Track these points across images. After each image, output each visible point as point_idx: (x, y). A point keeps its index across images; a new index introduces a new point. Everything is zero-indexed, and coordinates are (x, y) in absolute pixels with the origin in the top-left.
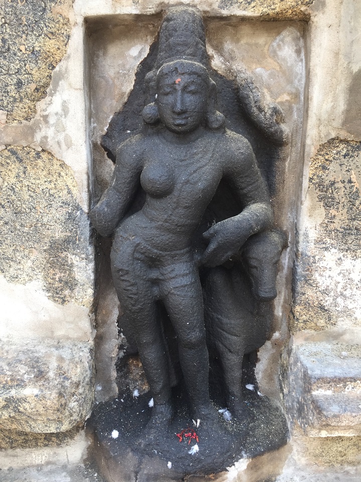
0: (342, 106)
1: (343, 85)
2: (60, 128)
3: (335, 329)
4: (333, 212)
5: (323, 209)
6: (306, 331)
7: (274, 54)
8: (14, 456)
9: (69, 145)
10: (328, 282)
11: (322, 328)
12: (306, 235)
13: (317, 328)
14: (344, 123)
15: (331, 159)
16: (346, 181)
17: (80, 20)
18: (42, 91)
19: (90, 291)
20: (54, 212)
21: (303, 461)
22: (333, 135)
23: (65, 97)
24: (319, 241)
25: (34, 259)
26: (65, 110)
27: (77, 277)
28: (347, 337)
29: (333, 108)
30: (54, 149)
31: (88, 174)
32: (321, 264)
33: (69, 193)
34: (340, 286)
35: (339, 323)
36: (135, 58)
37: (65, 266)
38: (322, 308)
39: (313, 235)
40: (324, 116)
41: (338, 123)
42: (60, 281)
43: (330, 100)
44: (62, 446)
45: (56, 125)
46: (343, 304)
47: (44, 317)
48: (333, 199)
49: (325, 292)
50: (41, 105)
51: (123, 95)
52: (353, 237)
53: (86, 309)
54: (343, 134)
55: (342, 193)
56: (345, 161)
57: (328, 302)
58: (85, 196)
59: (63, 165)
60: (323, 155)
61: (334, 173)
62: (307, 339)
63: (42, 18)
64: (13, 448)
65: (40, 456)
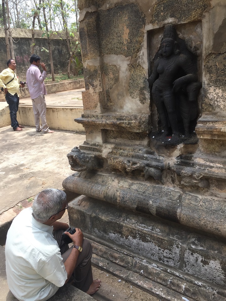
0: (212, 44)
1: (212, 37)
2: (142, 59)
3: (215, 111)
4: (212, 75)
5: (209, 74)
6: (206, 112)
7: (195, 31)
8: (132, 142)
9: (144, 63)
10: (212, 97)
11: (211, 111)
12: (204, 82)
13: (209, 111)
14: (213, 49)
15: (210, 59)
16: (215, 65)
17: (146, 32)
18: (138, 50)
19: (149, 101)
20: (141, 80)
21: (202, 150)
22: (210, 52)
23: (143, 51)
24: (208, 84)
25: (137, 92)
26: (143, 54)
27: (146, 97)
28: (219, 114)
29: (210, 44)
30: (141, 64)
31: (148, 70)
32: (209, 91)
33: (144, 75)
34: (216, 98)
35: (216, 110)
36: (160, 38)
37: (144, 94)
38: (210, 105)
39: (206, 82)
40: (207, 47)
41: (211, 49)
42: (143, 98)
43: (208, 42)
44: (143, 140)
45: (141, 58)
46: (217, 104)
47: (139, 107)
48: (211, 71)
49: (211, 100)
50: (138, 54)
51: (158, 48)
52: (218, 82)
53: (148, 105)
54: (213, 52)
55: (214, 69)
56: (214, 59)
57: (212, 103)
58: (148, 75)
59: (143, 68)
60: (208, 59)
61: (211, 63)
62: (206, 114)
63: (138, 33)
64: (132, 140)
65: (138, 142)
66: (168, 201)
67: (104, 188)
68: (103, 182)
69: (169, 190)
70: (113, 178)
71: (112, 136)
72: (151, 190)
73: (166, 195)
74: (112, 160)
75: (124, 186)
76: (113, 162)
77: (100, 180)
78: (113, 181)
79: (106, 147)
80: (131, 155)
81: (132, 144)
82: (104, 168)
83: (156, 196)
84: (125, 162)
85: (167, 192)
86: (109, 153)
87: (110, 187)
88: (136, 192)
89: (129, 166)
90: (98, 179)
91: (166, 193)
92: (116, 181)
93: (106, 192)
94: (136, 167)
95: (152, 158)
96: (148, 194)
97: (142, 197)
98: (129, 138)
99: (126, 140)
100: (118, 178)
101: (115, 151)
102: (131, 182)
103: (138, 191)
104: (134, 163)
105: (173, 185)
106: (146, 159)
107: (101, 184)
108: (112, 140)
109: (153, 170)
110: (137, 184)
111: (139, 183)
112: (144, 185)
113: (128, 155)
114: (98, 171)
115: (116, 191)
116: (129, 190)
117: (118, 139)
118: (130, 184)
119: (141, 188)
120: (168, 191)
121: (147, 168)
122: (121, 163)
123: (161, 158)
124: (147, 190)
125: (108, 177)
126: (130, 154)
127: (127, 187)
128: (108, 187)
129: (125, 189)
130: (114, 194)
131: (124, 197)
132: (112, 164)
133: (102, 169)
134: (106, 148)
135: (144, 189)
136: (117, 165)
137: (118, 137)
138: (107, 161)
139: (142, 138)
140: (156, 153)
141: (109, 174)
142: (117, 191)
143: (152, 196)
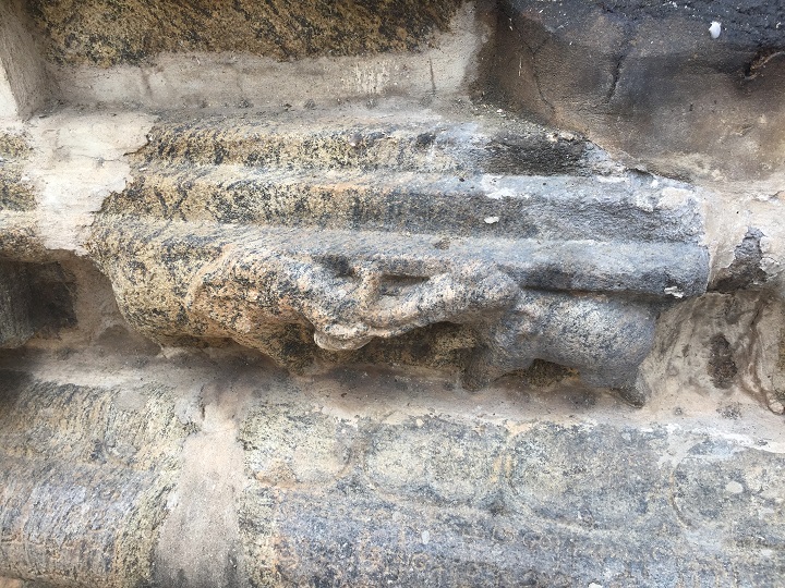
8: (315, 73)
44: (420, 48)
64: (312, 52)
65: (371, 73)
66: (746, 555)
67: (121, 517)
68: (98, 450)
69: (720, 456)
70: (185, 405)
71: (105, 40)
72: (554, 475)
73: (708, 499)
74: (159, 269)
75: (303, 469)
76: (164, 284)
77: (67, 436)
78: (191, 429)
79: (61, 155)
80: (346, 203)
81: (317, 98)
82: (82, 324)
83: (618, 523)
84: (304, 282)
85: (706, 475)
86: (111, 204)
87: (172, 499)
88: (428, 511)
89: (342, 313)
90: (48, 433)
91: (706, 490)
92: (218, 426)
93: (145, 548)
94: (422, 314)
95: (575, 209)
96: (542, 512)
97: (495, 554)
98: (280, 42)
99: (255, 61)
100: (229, 396)
101: (168, 184)
102: (354, 423)
103: (439, 501)
104: (398, 278)
105: (716, 394)
106: (512, 218)
107: (88, 476)
108: (115, 82)
109: (595, 315)
110: (412, 437)
111: (431, 424)
112: (475, 436)
113: (314, 201)
114: (39, 352)
115: (242, 524)
116: (358, 498)
117: (164, 59)
118: (349, 443)
119: (461, 462)
120: (716, 466)
121: (534, 307)
122: (253, 295)
123: (672, 195)
124: (513, 478)
125: (134, 403)
126: (326, 196)
127: (332, 467)
128: (158, 502)
129: (318, 492)
130: (231, 556)
131: (331, 573)
132: (158, 304)
133: (67, 338)
134: (67, 157)
135: (488, 472)
136: (218, 313)
137: (161, 46)
138: (104, 282)
139: (410, 27)
140: (603, 154)
141: (141, 365)
142: (248, 524)
143: (581, 531)
